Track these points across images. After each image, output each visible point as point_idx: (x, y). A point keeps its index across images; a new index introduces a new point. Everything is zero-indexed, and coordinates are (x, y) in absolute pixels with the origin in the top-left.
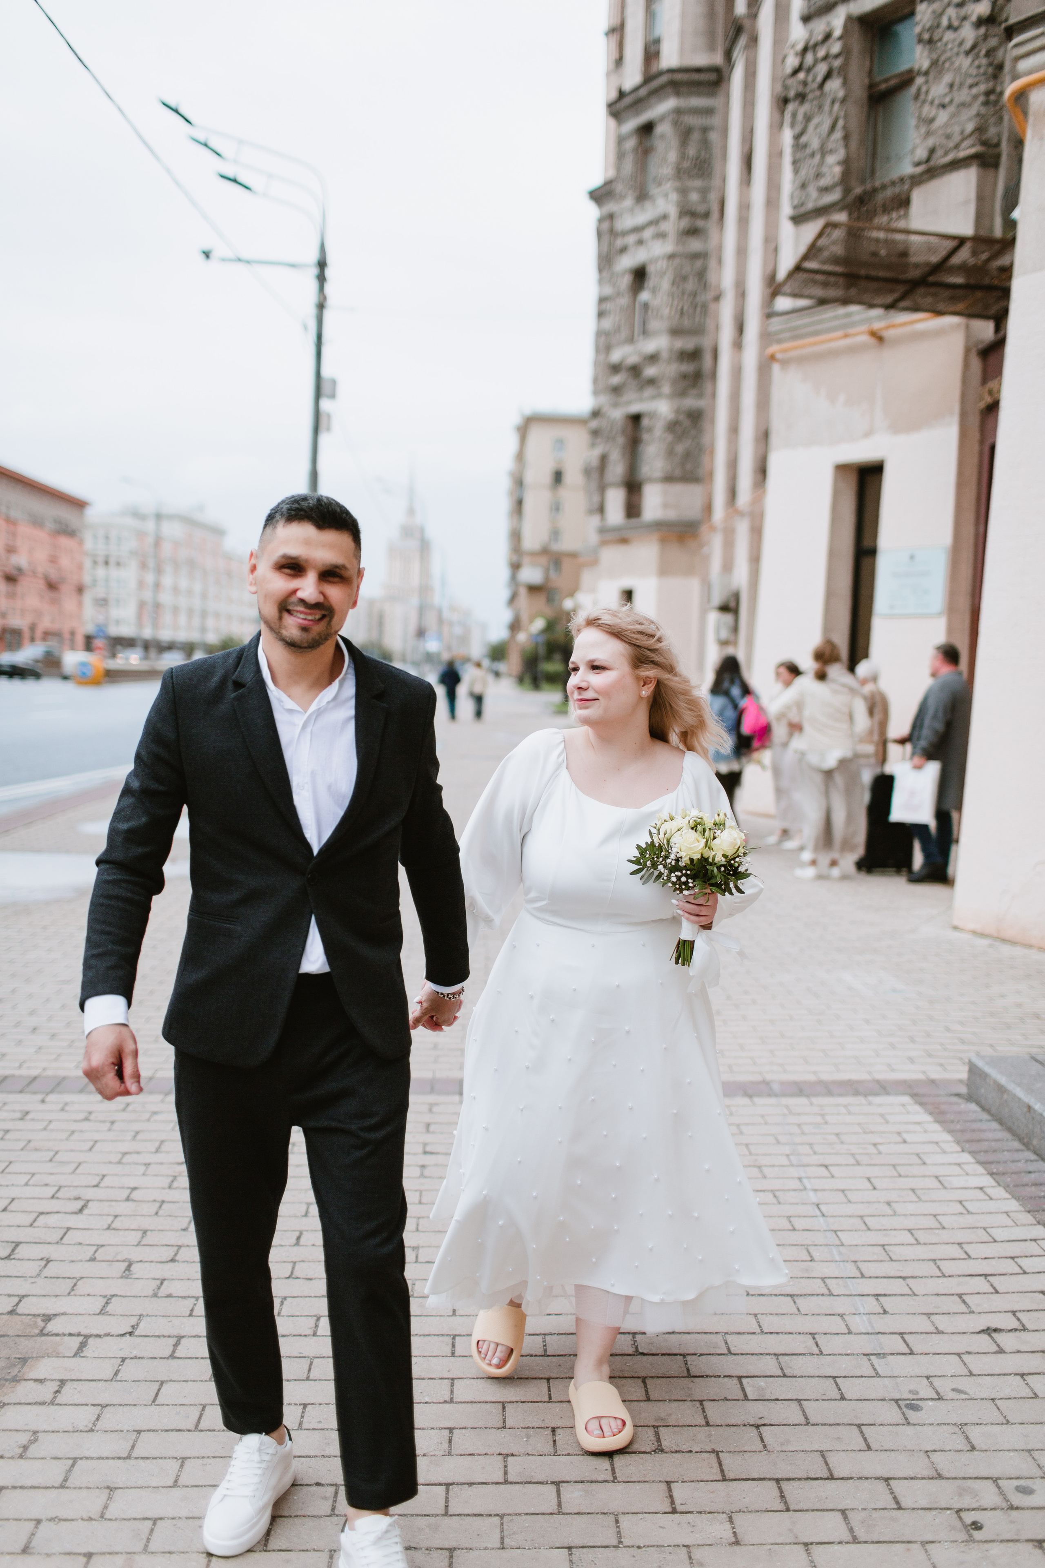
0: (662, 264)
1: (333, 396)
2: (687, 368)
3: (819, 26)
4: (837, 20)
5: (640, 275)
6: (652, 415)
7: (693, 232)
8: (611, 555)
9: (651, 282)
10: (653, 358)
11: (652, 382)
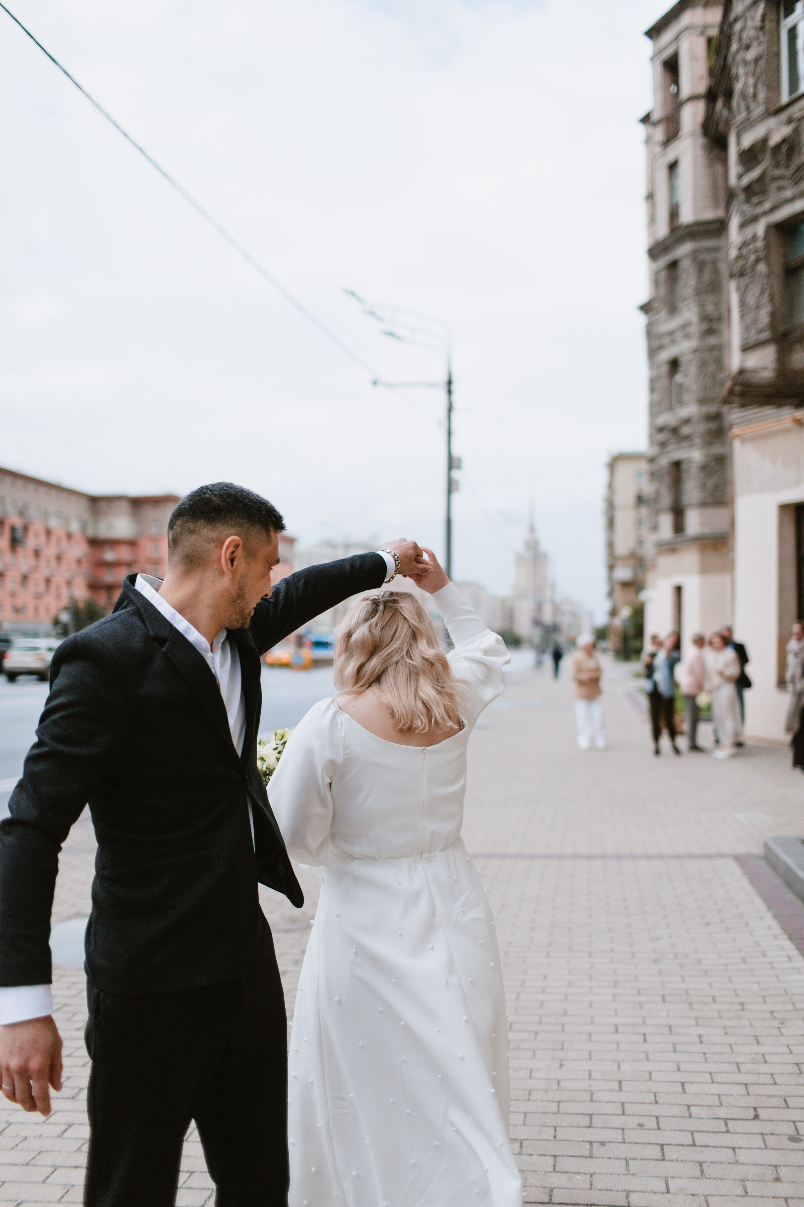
0: (690, 357)
1: (459, 467)
2: (713, 426)
3: (749, 231)
4: (760, 228)
5: (674, 365)
6: (689, 461)
7: (710, 332)
8: (665, 562)
9: (682, 368)
10: (687, 421)
11: (687, 438)
